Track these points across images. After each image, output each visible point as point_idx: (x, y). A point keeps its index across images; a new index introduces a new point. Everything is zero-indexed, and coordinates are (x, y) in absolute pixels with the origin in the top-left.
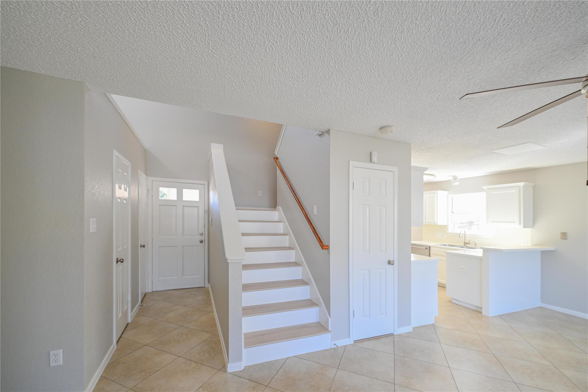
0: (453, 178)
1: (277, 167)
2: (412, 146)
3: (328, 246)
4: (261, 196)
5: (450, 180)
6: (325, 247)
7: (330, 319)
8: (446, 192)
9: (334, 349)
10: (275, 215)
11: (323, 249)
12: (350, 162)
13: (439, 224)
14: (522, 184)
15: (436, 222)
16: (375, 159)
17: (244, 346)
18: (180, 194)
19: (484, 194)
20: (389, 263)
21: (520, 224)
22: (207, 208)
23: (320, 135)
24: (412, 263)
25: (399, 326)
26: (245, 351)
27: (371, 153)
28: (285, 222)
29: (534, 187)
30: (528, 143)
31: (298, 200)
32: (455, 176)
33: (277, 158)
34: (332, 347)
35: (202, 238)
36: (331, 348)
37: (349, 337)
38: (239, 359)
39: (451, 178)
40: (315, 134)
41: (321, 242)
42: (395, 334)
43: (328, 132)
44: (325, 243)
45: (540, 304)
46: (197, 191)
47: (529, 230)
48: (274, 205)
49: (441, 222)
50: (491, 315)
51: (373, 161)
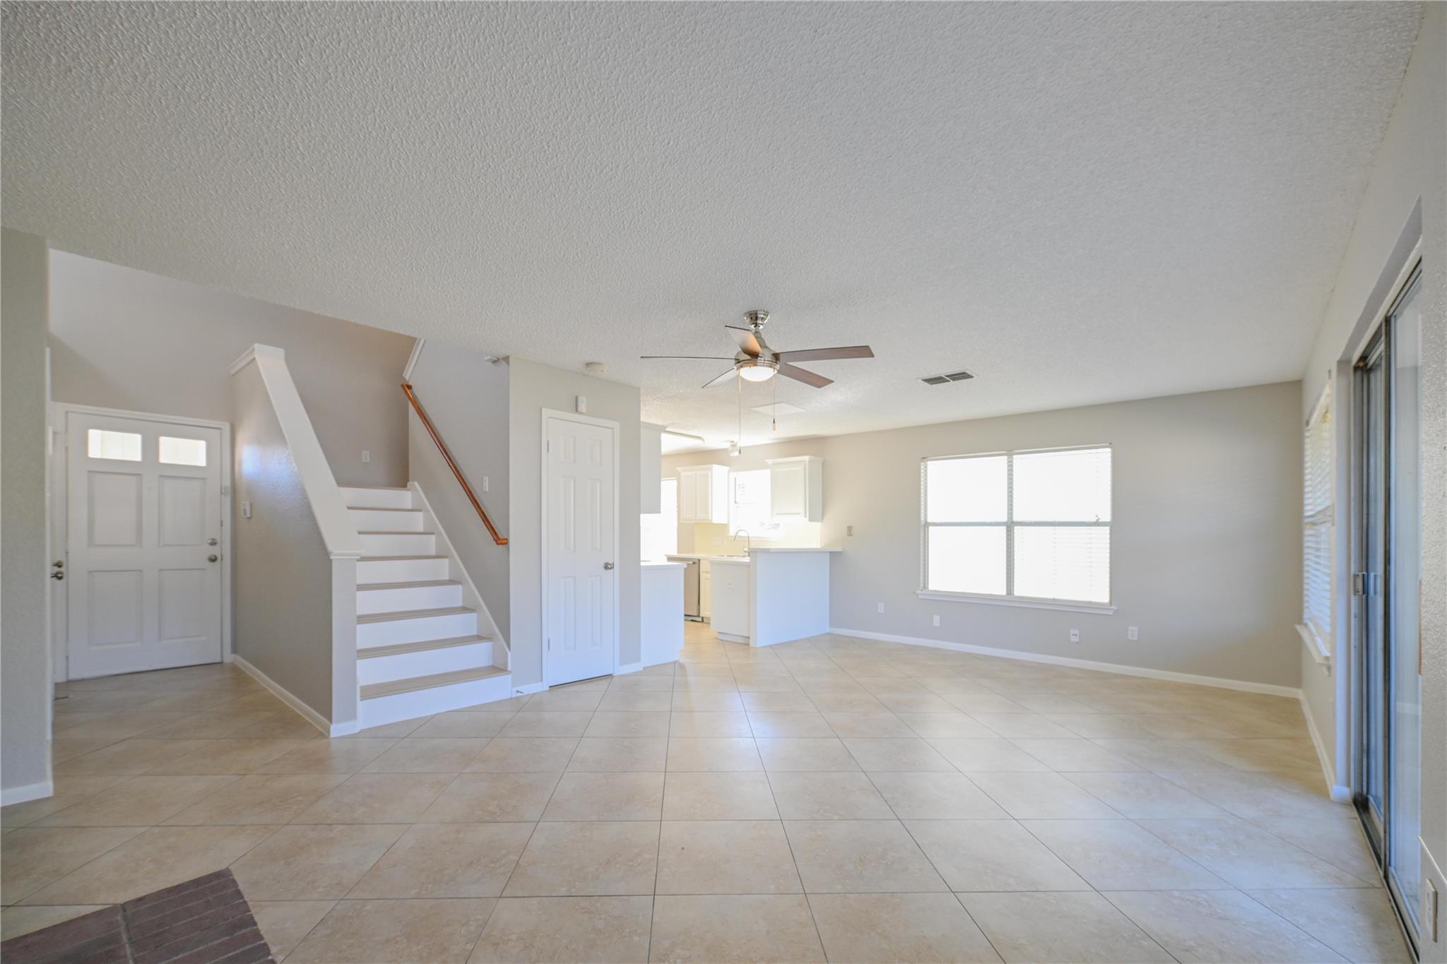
0: (731, 445)
1: (410, 404)
2: (642, 391)
3: (506, 539)
4: (368, 460)
5: (727, 449)
6: (501, 541)
7: (509, 654)
8: (726, 468)
9: (517, 698)
10: (405, 497)
11: (498, 544)
12: (543, 409)
13: (714, 521)
14: (806, 458)
15: (710, 518)
16: (582, 407)
17: (361, 697)
18: (150, 448)
19: (767, 472)
20: (607, 567)
21: (806, 516)
22: (227, 483)
23: (494, 362)
24: (642, 568)
25: (623, 662)
26: (361, 706)
27: (577, 398)
28: (428, 511)
29: (823, 463)
30: (781, 402)
31: (455, 468)
32: (733, 442)
33: (410, 387)
34: (514, 696)
35: (215, 551)
36: (511, 698)
37: (542, 680)
38: (352, 715)
39: (727, 445)
40: (486, 358)
41: (496, 533)
42: (615, 675)
43: (506, 359)
44: (501, 535)
45: (828, 630)
46: (202, 444)
47: (817, 525)
48: (401, 480)
49: (718, 517)
50: (758, 646)
51: (579, 410)
